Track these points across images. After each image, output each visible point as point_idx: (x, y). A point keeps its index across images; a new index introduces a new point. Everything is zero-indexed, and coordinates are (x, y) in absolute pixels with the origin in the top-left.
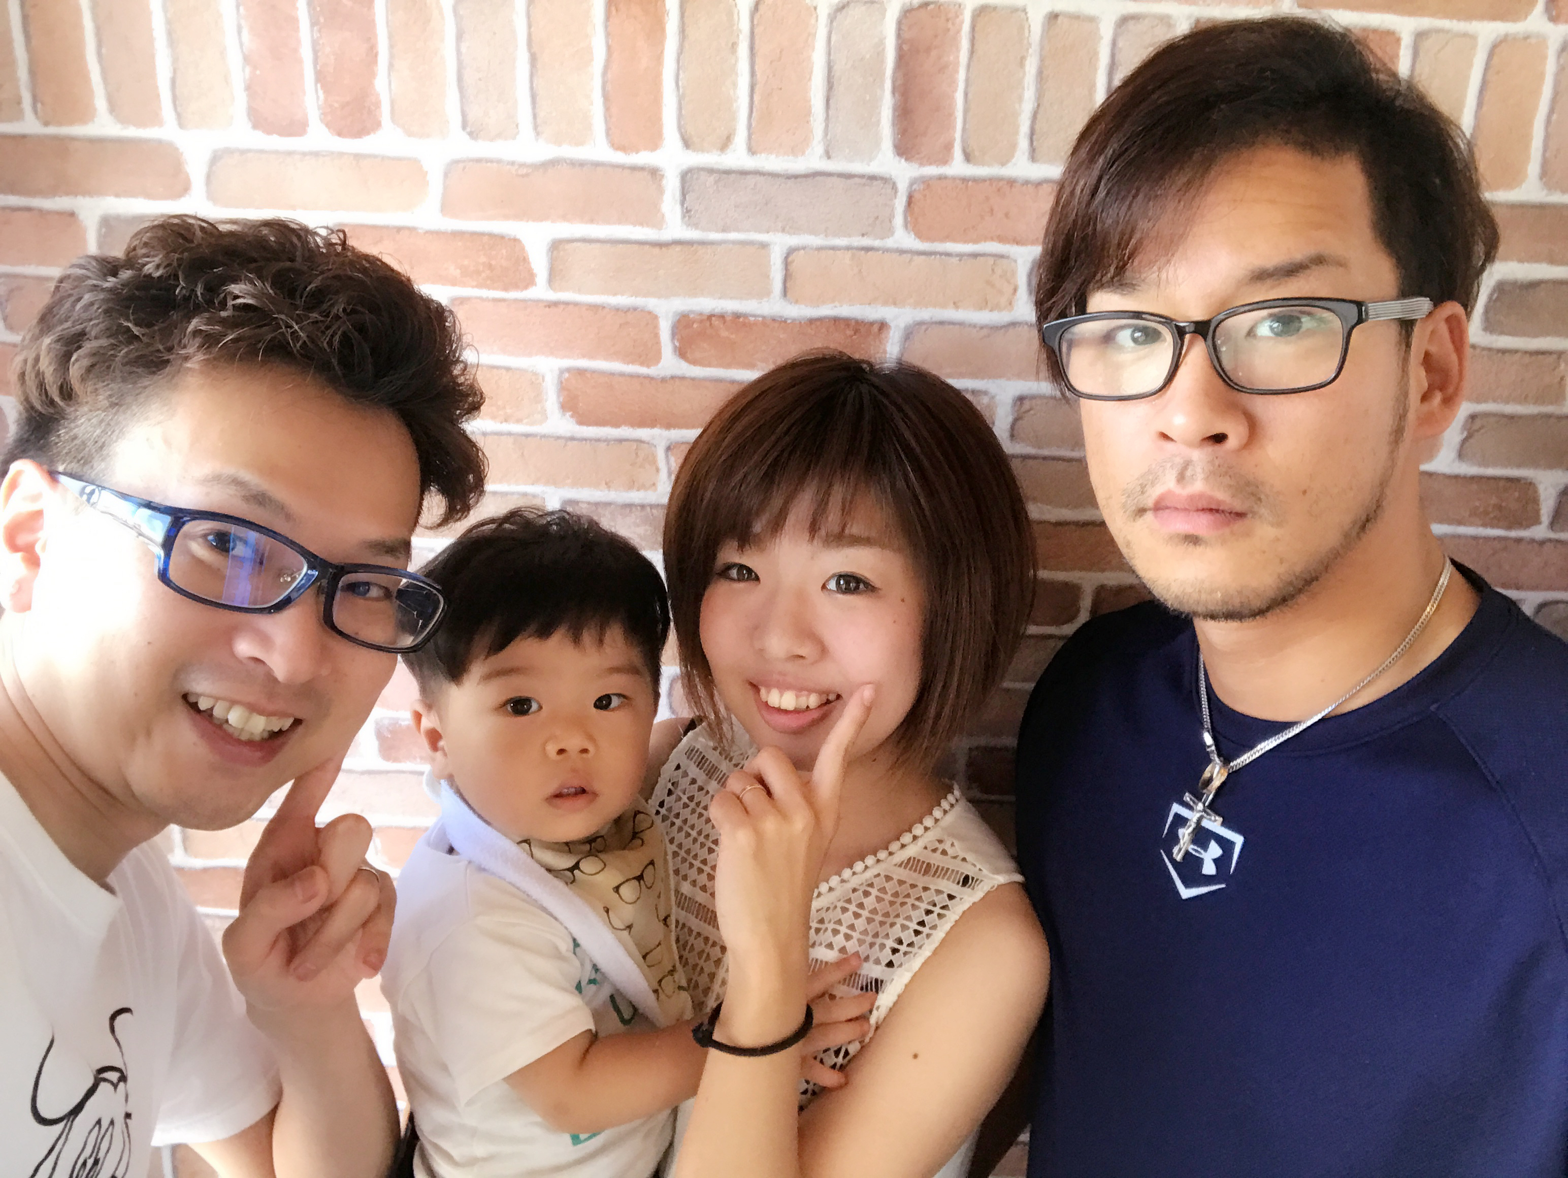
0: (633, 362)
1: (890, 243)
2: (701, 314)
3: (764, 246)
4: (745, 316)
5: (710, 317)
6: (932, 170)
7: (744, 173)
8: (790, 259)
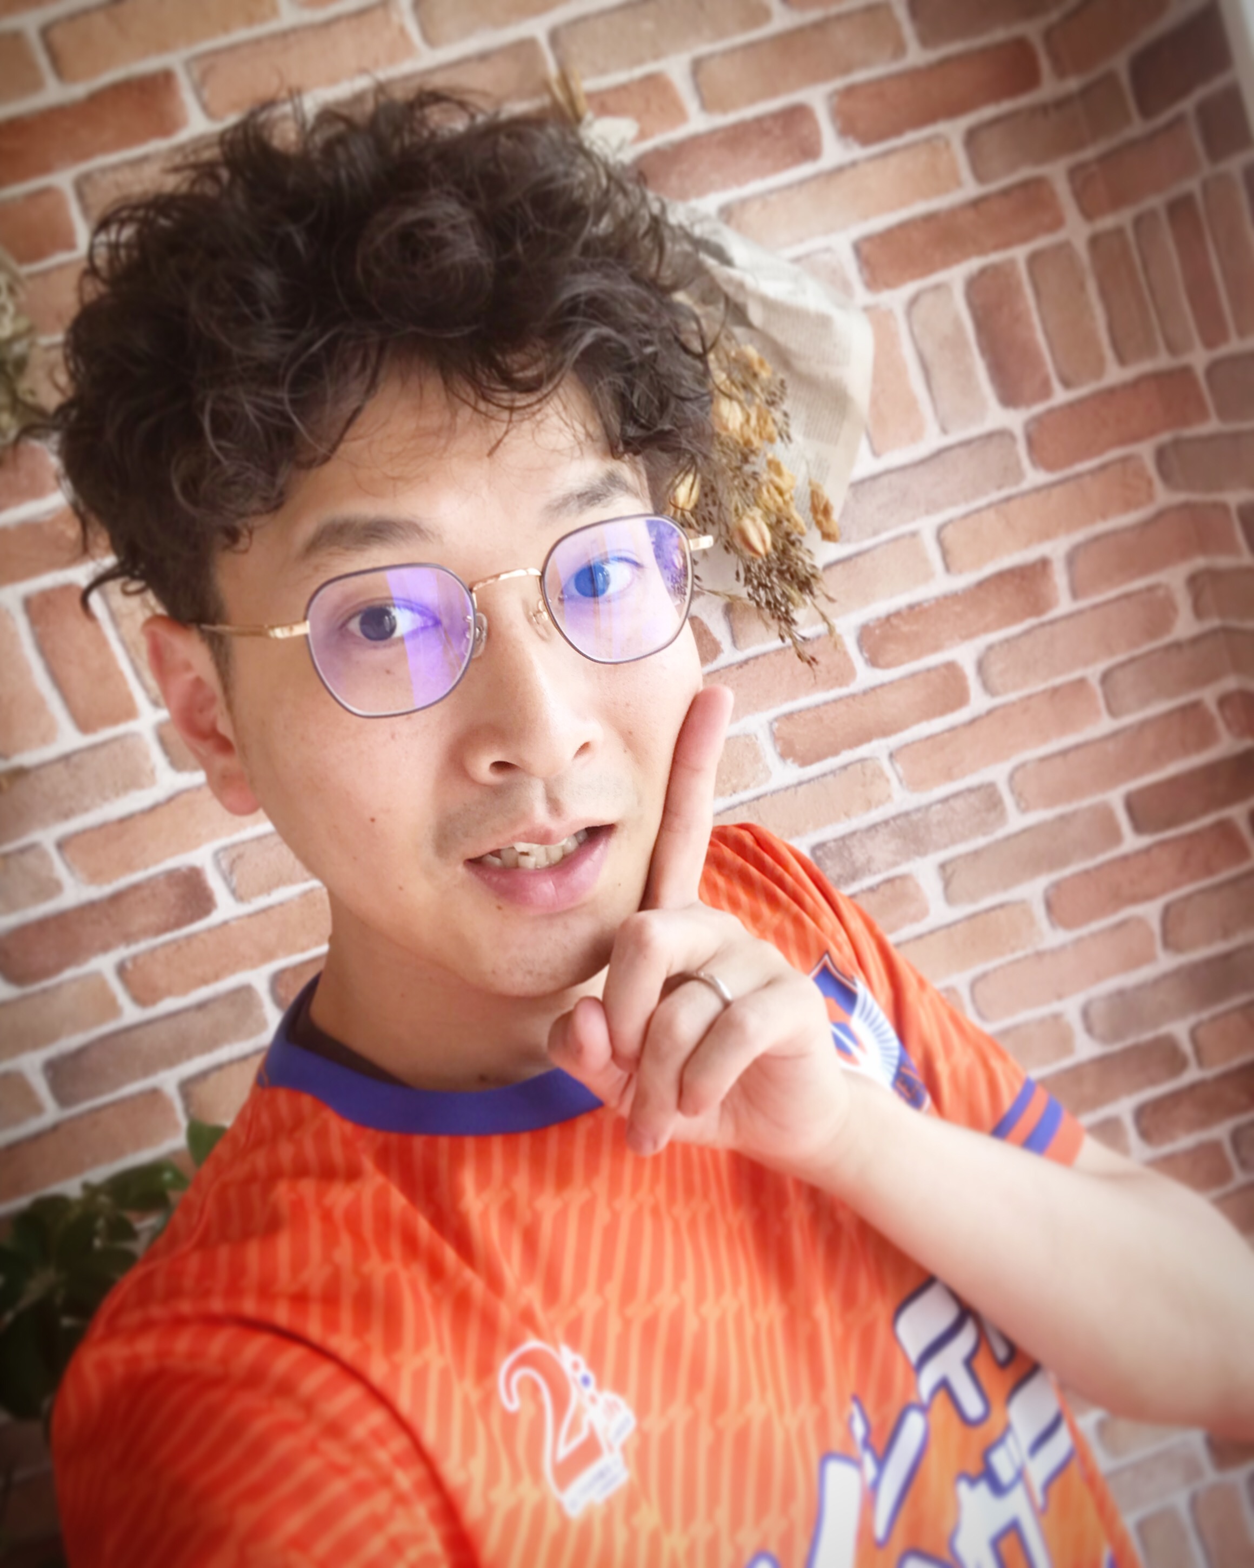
0: (832, 687)
1: (1025, 485)
2: (878, 619)
3: (914, 534)
4: (919, 604)
5: (888, 618)
6: (1038, 408)
7: (874, 478)
8: (942, 535)
